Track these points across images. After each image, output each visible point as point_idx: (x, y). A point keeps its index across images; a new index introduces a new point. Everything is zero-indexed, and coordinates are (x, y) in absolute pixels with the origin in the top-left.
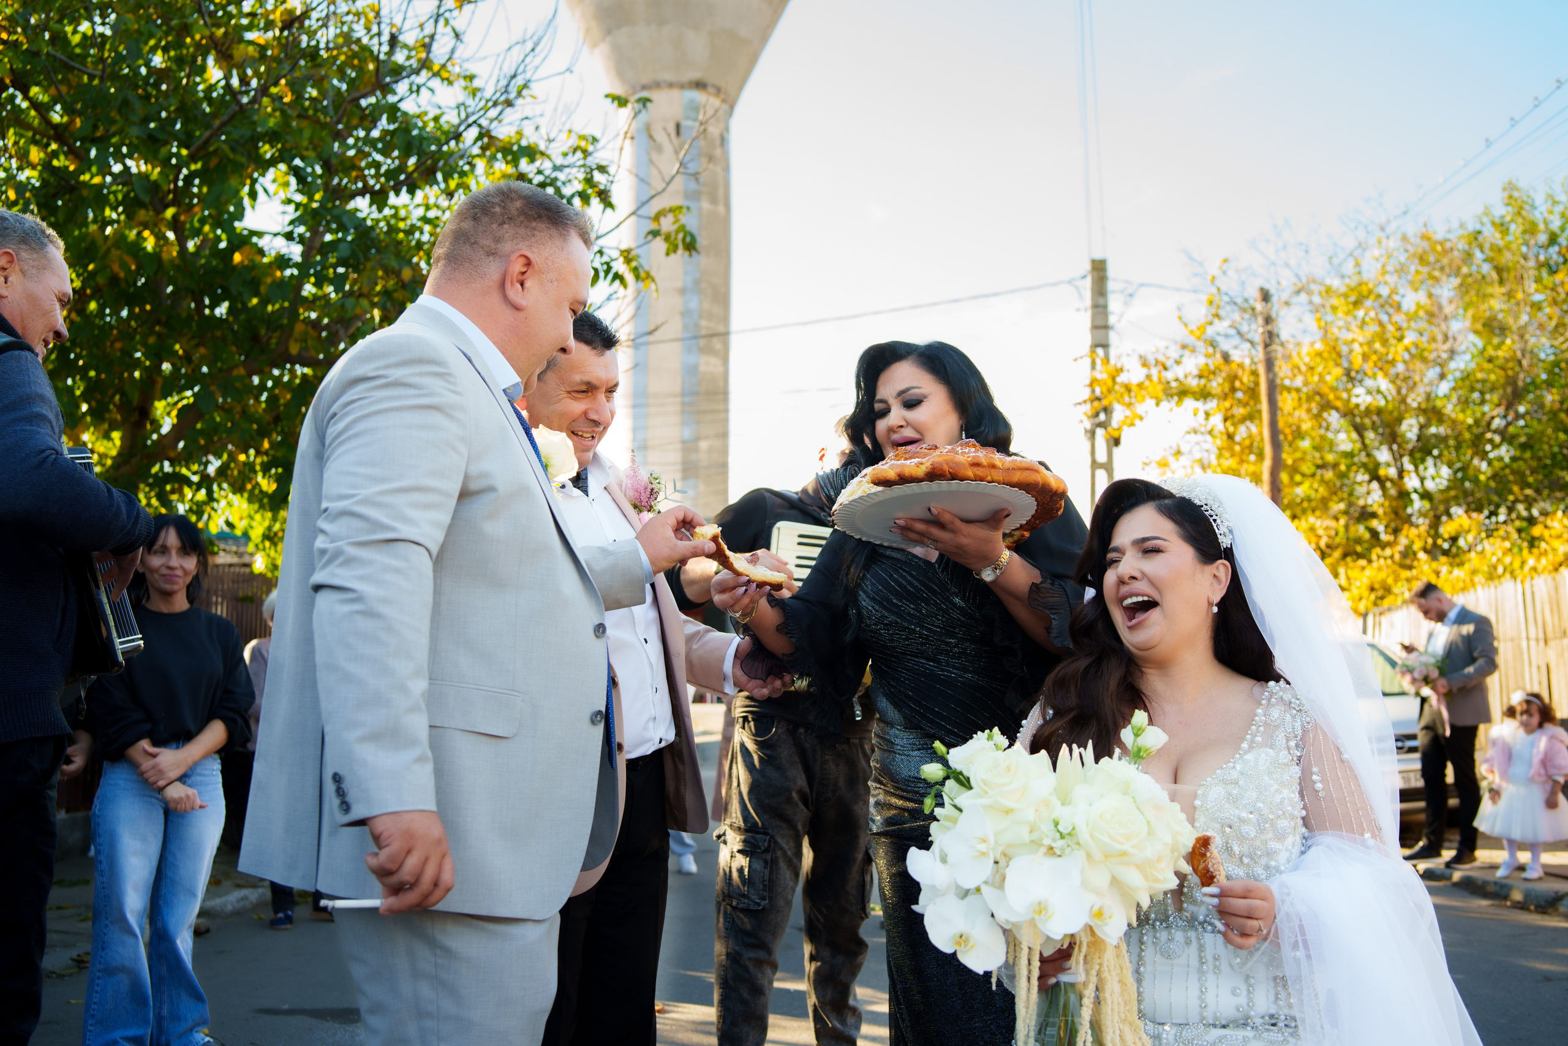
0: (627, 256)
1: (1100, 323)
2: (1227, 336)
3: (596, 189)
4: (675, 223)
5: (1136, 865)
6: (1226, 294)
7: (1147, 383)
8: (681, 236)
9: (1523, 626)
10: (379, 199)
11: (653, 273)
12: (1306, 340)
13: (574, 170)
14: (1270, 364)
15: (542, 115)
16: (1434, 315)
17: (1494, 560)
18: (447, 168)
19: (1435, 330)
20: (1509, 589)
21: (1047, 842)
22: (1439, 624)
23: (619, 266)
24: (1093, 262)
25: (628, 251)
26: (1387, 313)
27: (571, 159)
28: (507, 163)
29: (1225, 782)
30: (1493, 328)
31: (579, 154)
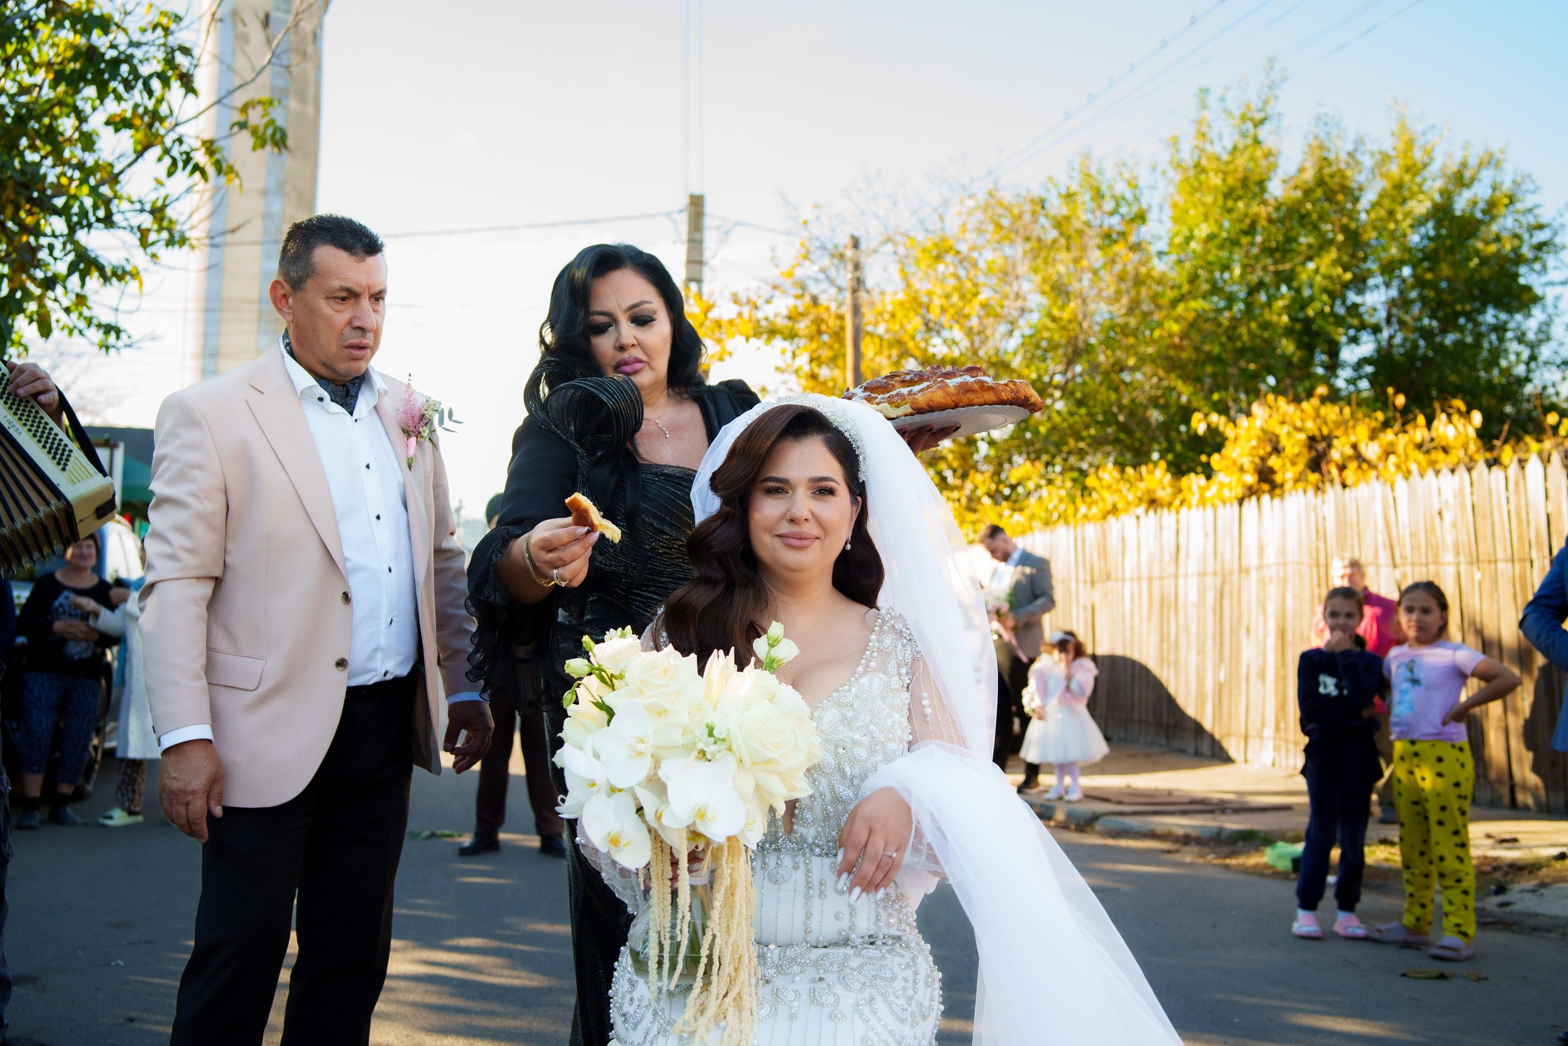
0: (210, 147)
1: (695, 257)
2: (816, 280)
3: (177, 72)
4: (263, 116)
6: (817, 238)
7: (738, 321)
8: (270, 131)
9: (1073, 569)
11: (237, 168)
12: (890, 289)
13: (153, 49)
14: (856, 310)
16: (1006, 274)
17: (1051, 506)
19: (1007, 289)
20: (1063, 534)
21: (700, 746)
22: (1003, 564)
23: (200, 157)
24: (692, 197)
25: (211, 142)
26: (965, 268)
27: (149, 36)
28: (76, 32)
29: (840, 705)
30: (1059, 290)
31: (159, 32)
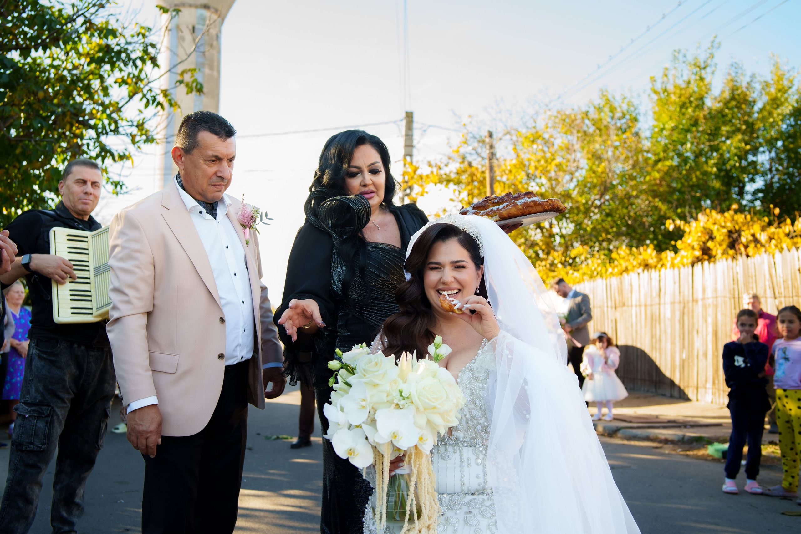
0: (165, 93)
1: (408, 144)
2: (471, 154)
3: (149, 56)
4: (191, 77)
5: (440, 414)
6: (471, 133)
7: (431, 176)
8: (194, 84)
9: (605, 301)
10: (25, 52)
11: (179, 103)
12: (508, 158)
13: (137, 45)
14: (491, 169)
15: (120, 14)
16: (569, 149)
17: (593, 268)
18: (66, 38)
19: (569, 157)
20: (600, 283)
21: (396, 401)
22: (565, 299)
23: (161, 98)
24: (407, 113)
25: (166, 91)
26: (547, 147)
27: (136, 39)
28: (100, 38)
29: (471, 370)
30: (597, 157)
31: (141, 36)
